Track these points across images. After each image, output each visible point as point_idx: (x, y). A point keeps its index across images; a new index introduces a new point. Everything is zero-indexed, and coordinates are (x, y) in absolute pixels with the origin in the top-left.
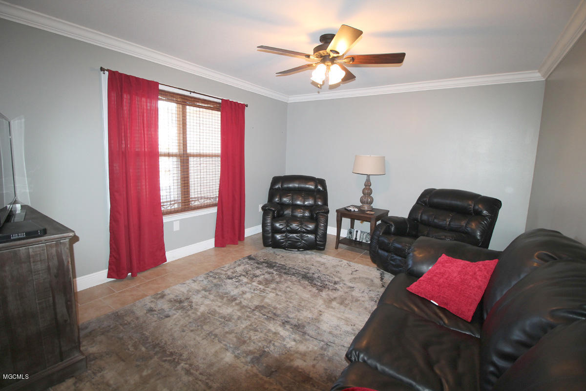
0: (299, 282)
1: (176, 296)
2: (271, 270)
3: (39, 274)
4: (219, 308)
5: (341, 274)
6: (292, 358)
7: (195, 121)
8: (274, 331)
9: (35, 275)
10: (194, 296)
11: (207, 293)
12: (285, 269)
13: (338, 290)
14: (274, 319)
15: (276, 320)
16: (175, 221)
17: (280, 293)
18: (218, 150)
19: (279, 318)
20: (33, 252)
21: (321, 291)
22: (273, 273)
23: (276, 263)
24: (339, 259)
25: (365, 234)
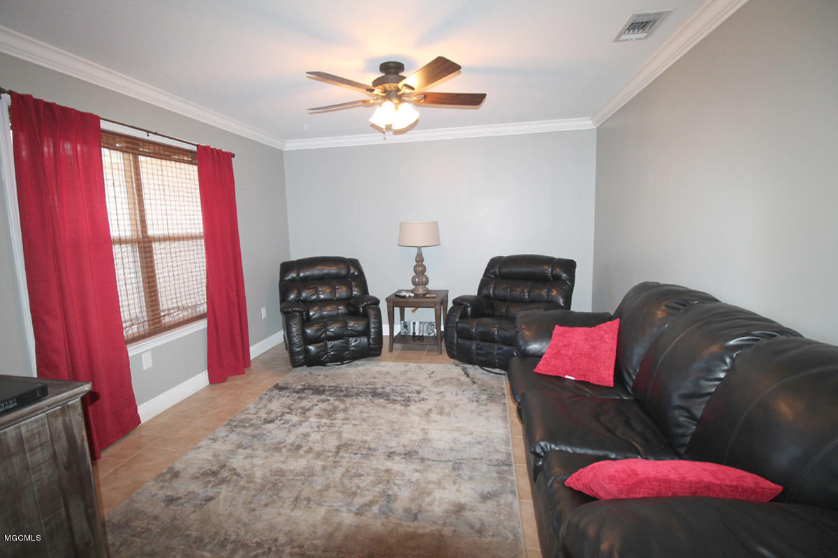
0: (372, 402)
1: (200, 468)
2: (323, 397)
3: (41, 469)
4: (284, 465)
5: (417, 380)
6: (427, 491)
7: (156, 182)
8: (384, 468)
9: (34, 473)
10: (231, 461)
11: (249, 451)
12: (341, 391)
13: (427, 399)
14: (372, 455)
15: (376, 455)
16: (144, 352)
17: (356, 422)
18: (198, 227)
19: (378, 453)
20: (28, 431)
21: (406, 406)
22: (328, 400)
23: (322, 386)
24: (404, 364)
25: (425, 326)
